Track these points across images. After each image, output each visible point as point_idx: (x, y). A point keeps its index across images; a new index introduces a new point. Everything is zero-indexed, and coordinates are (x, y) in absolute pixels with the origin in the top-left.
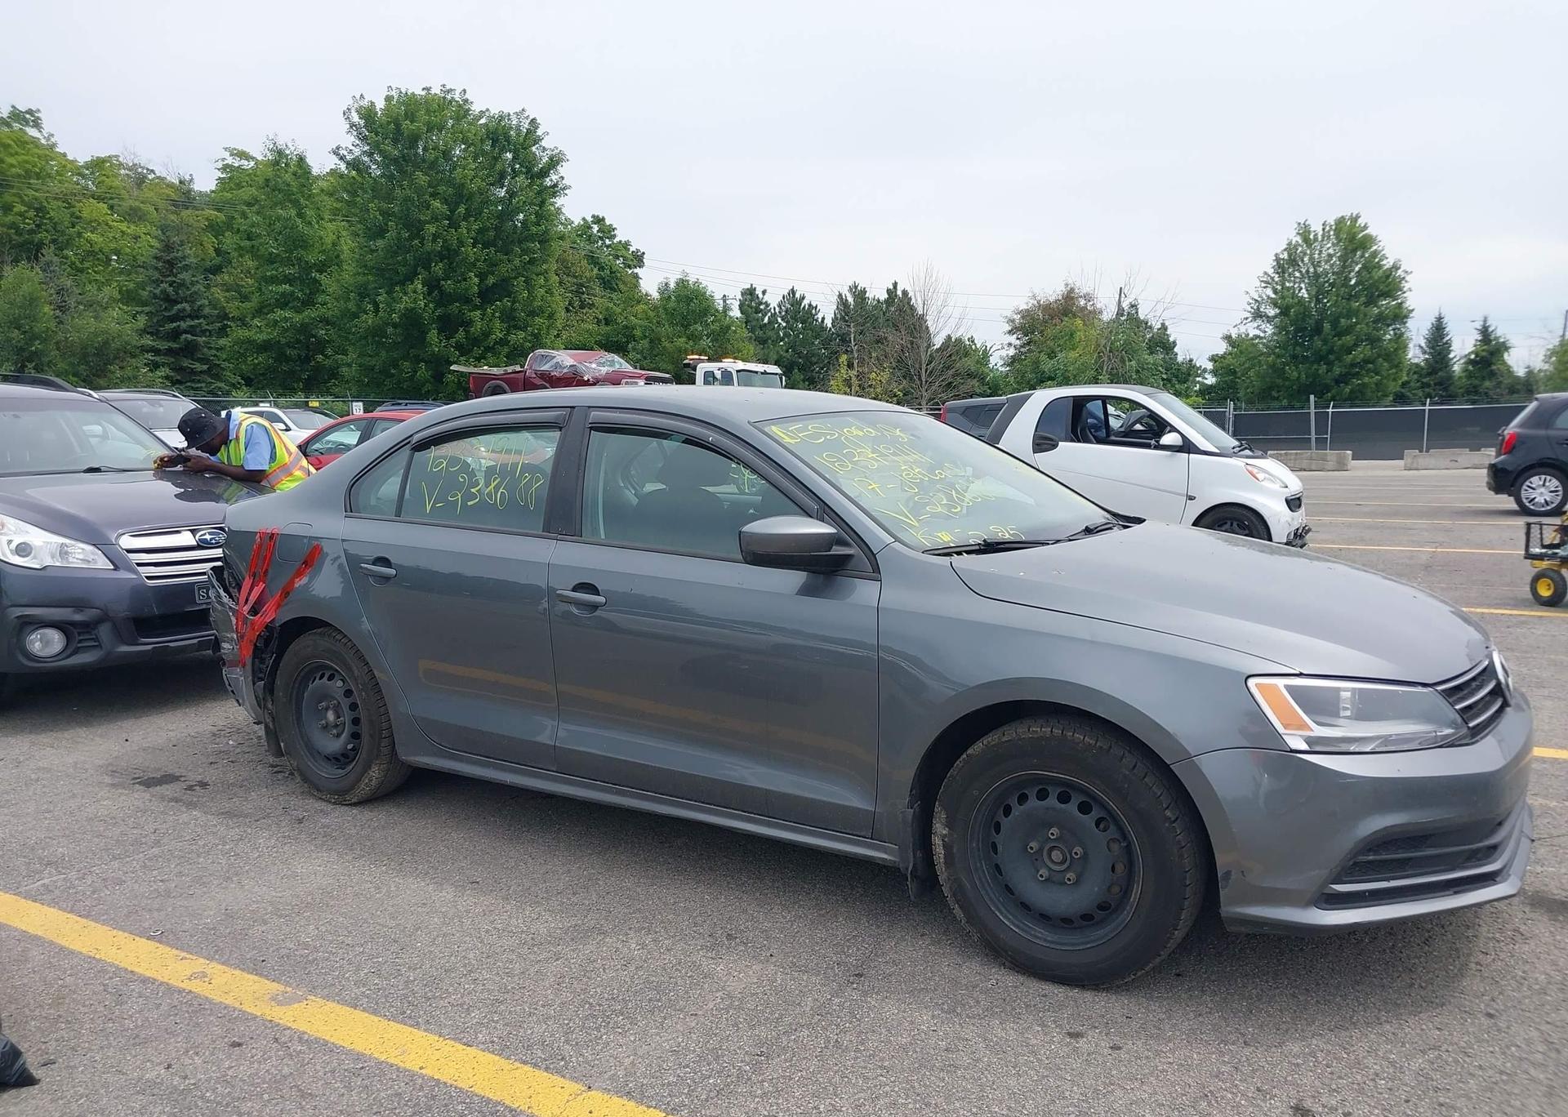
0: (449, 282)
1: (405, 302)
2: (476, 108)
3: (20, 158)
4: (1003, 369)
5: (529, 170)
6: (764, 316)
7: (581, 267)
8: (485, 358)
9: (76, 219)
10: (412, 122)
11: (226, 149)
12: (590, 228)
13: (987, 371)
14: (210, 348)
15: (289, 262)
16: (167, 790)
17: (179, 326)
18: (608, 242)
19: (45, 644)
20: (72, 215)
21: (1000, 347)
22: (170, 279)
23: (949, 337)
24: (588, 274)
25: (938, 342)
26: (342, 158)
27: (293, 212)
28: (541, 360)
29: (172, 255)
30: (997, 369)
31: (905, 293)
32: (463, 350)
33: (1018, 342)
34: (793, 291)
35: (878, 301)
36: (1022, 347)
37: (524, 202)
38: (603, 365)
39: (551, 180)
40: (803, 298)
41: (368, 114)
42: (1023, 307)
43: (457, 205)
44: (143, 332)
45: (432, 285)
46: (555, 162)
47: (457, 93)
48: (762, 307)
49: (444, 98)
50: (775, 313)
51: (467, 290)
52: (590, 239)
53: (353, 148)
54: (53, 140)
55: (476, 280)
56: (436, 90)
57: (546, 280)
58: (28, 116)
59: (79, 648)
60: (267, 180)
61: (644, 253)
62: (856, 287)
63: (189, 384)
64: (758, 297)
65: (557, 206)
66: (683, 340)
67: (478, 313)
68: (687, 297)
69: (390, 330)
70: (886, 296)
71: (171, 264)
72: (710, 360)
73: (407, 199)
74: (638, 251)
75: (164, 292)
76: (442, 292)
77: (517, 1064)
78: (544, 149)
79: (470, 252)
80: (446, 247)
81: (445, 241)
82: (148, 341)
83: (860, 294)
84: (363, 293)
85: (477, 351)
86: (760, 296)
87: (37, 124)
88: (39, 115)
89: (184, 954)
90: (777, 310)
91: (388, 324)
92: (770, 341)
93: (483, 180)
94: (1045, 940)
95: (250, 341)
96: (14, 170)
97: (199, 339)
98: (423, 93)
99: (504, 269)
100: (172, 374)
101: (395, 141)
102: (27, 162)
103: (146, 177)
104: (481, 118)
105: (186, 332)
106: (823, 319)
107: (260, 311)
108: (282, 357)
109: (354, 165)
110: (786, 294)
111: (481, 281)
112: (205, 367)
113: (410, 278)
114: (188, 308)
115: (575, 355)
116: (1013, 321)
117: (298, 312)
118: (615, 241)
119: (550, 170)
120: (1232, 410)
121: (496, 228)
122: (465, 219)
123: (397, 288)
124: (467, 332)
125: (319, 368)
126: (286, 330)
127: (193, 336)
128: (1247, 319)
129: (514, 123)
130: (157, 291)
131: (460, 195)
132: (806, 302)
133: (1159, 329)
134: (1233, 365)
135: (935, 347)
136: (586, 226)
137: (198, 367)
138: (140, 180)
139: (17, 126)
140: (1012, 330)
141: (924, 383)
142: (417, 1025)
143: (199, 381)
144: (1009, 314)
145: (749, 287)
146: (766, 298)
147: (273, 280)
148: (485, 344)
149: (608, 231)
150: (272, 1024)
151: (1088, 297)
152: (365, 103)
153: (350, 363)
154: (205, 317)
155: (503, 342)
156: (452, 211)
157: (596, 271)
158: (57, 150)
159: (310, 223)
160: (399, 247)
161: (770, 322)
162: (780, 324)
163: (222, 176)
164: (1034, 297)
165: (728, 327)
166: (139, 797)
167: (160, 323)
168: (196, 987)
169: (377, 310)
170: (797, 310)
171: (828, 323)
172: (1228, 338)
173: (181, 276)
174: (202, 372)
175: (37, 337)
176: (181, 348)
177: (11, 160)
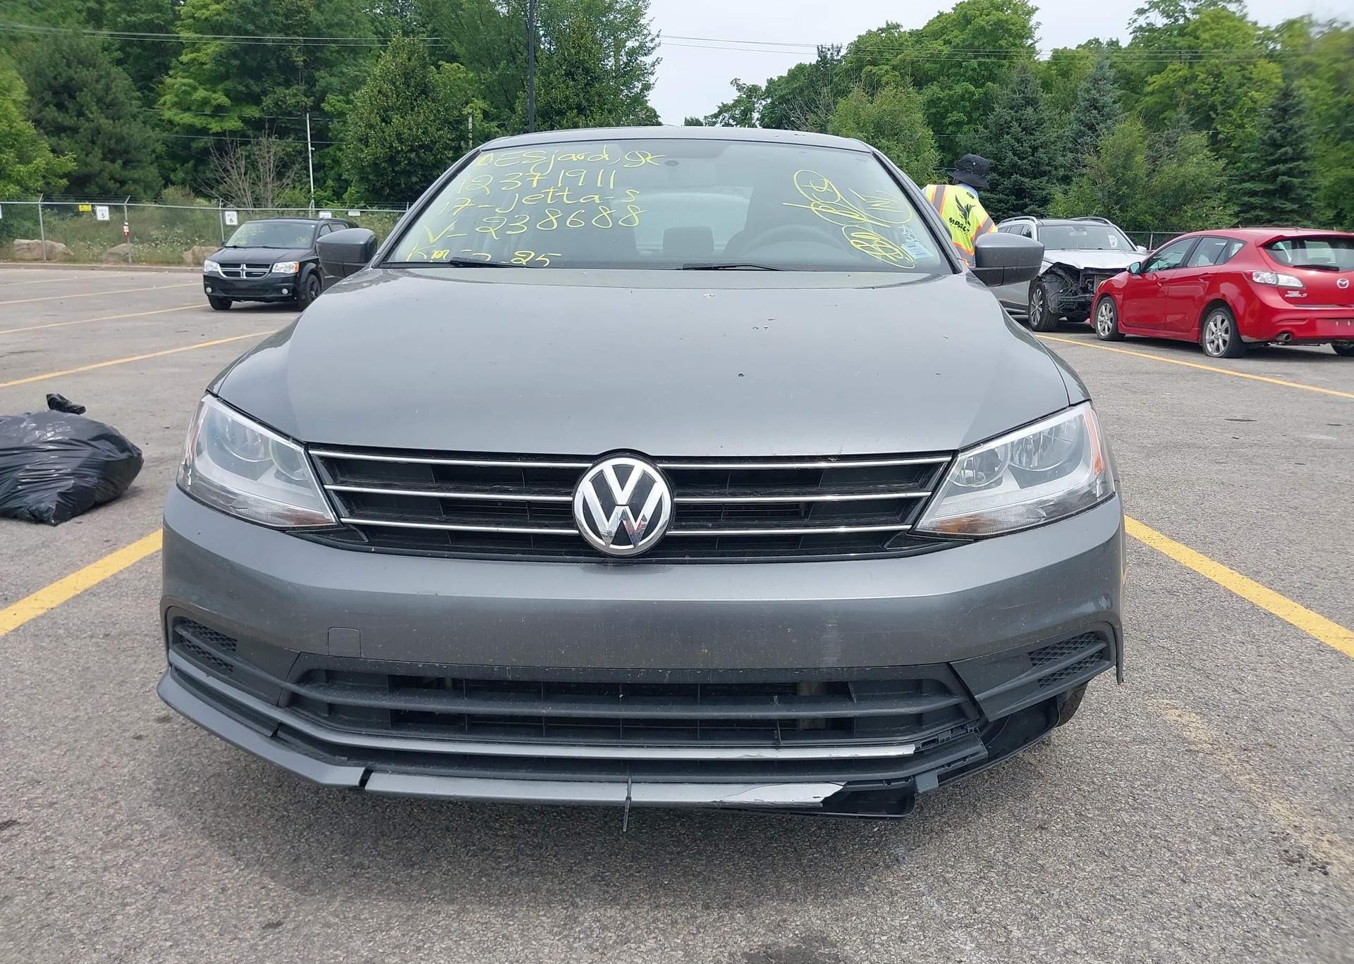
3: (1213, 33)
9: (1246, 80)
14: (1304, 188)
17: (1278, 169)
20: (1243, 77)
22: (1280, 125)
29: (1287, 102)
63: (1277, 222)
71: (1284, 110)
75: (1272, 137)
96: (1205, 45)
97: (1295, 180)
100: (1262, 213)
102: (1217, 35)
105: (1284, 174)
112: (1295, 207)
114: (1291, 151)
127: (1290, 177)
130: (1266, 138)
137: (1289, 206)
139: (1221, 4)
143: (1287, 220)
154: (1305, 159)
167: (1264, 167)
173: (1291, 122)
174: (1292, 211)
175: (1125, 183)
176: (1276, 190)
177: (1206, 36)
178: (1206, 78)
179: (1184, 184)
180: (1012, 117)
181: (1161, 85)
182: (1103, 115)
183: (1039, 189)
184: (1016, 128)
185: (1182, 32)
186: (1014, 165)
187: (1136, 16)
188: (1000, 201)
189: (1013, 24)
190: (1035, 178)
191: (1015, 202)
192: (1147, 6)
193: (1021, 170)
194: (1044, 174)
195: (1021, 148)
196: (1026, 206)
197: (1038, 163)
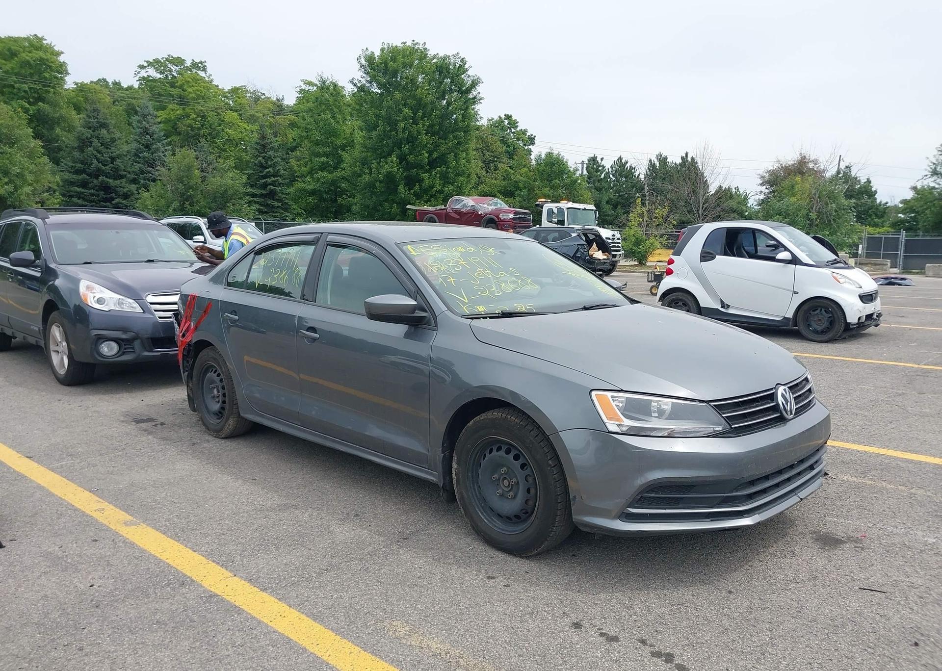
0: (411, 156)
1: (386, 168)
2: (431, 53)
3: (194, 89)
4: (756, 207)
5: (460, 89)
6: (601, 174)
7: (496, 146)
8: (430, 201)
9: (221, 122)
10: (394, 63)
11: (302, 80)
12: (503, 122)
13: (744, 208)
14: (283, 194)
15: (326, 144)
16: (144, 425)
17: (267, 181)
18: (513, 130)
19: (109, 349)
20: (220, 119)
21: (754, 194)
22: (263, 155)
23: (720, 187)
24: (500, 150)
25: (712, 189)
26: (355, 85)
27: (329, 116)
28: (456, 202)
29: (265, 142)
30: (753, 208)
31: (693, 159)
32: (418, 196)
33: (767, 191)
34: (620, 158)
35: (676, 164)
36: (769, 193)
37: (456, 108)
38: (490, 205)
39: (473, 95)
40: (627, 162)
41: (370, 59)
42: (771, 168)
43: (418, 110)
44: (245, 185)
45: (402, 158)
46: (475, 84)
47: (421, 45)
48: (600, 168)
49: (413, 48)
50: (609, 172)
51: (421, 161)
52: (503, 129)
53: (361, 79)
54: (211, 78)
55: (426, 155)
56: (409, 43)
57: (467, 154)
58: (200, 65)
59: (125, 352)
60: (317, 98)
61: (535, 136)
62: (661, 156)
63: (271, 214)
64: (598, 162)
65: (475, 110)
66: (547, 189)
67: (427, 174)
68: (552, 163)
69: (378, 184)
70: (681, 161)
71: (264, 146)
72: (552, 202)
73: (389, 107)
74: (532, 135)
75: (260, 162)
76: (408, 163)
77: (210, 562)
78: (469, 76)
79: (424, 138)
80: (410, 135)
81: (410, 132)
82: (250, 190)
83: (663, 160)
84: (365, 163)
85: (426, 197)
86: (600, 161)
87: (204, 69)
88: (205, 64)
89: (101, 500)
90: (610, 170)
91: (377, 181)
92: (603, 189)
93: (433, 95)
94: (499, 528)
95: (304, 190)
96: (191, 95)
97: (277, 188)
98: (402, 45)
99: (443, 148)
100: (262, 208)
101: (385, 74)
102: (197, 90)
103: (260, 97)
104: (434, 58)
105: (270, 184)
106: (639, 175)
107: (311, 173)
108: (322, 199)
109: (361, 89)
110: (616, 160)
111: (430, 156)
112: (280, 204)
113: (390, 155)
114: (272, 171)
115: (476, 199)
116: (764, 177)
117: (331, 173)
118: (518, 129)
119: (472, 88)
120: (904, 236)
121: (440, 124)
122: (422, 119)
123: (382, 160)
124: (421, 186)
125: (341, 206)
126: (323, 183)
127: (274, 186)
128: (926, 176)
129: (452, 61)
130: (256, 162)
131: (420, 104)
132: (628, 165)
133: (865, 183)
134: (915, 206)
135: (711, 193)
136: (501, 121)
137: (276, 204)
138: (257, 99)
139: (194, 70)
140: (763, 183)
141: (701, 215)
142: (178, 541)
143: (276, 212)
144: (761, 172)
145: (593, 156)
146: (603, 163)
147: (318, 155)
148: (430, 193)
149: (513, 124)
150: (117, 534)
151: (815, 162)
152: (369, 53)
153: (356, 202)
154: (280, 176)
155: (441, 192)
156: (415, 114)
157: (505, 148)
158: (213, 83)
159: (338, 122)
160: (385, 135)
161: (605, 177)
162: (611, 178)
163: (299, 96)
164: (779, 162)
165: (576, 181)
166: (132, 428)
167: (258, 179)
168: (96, 515)
169: (371, 173)
170: (622, 169)
171: (642, 177)
172: (914, 188)
173: (269, 153)
174: (278, 207)
175: (191, 188)
176: (267, 194)
177: (190, 90)
178: (196, 118)
179: (226, 190)
180: (91, 135)
181: (166, 118)
182: (153, 139)
183: (121, 187)
184: (96, 142)
185: (172, 85)
186: (99, 170)
187: (139, 70)
188: (92, 195)
189: (52, 62)
190: (116, 179)
191: (104, 196)
192: (146, 64)
193: (106, 173)
194: (122, 177)
195: (102, 158)
196: (113, 199)
197: (117, 169)
